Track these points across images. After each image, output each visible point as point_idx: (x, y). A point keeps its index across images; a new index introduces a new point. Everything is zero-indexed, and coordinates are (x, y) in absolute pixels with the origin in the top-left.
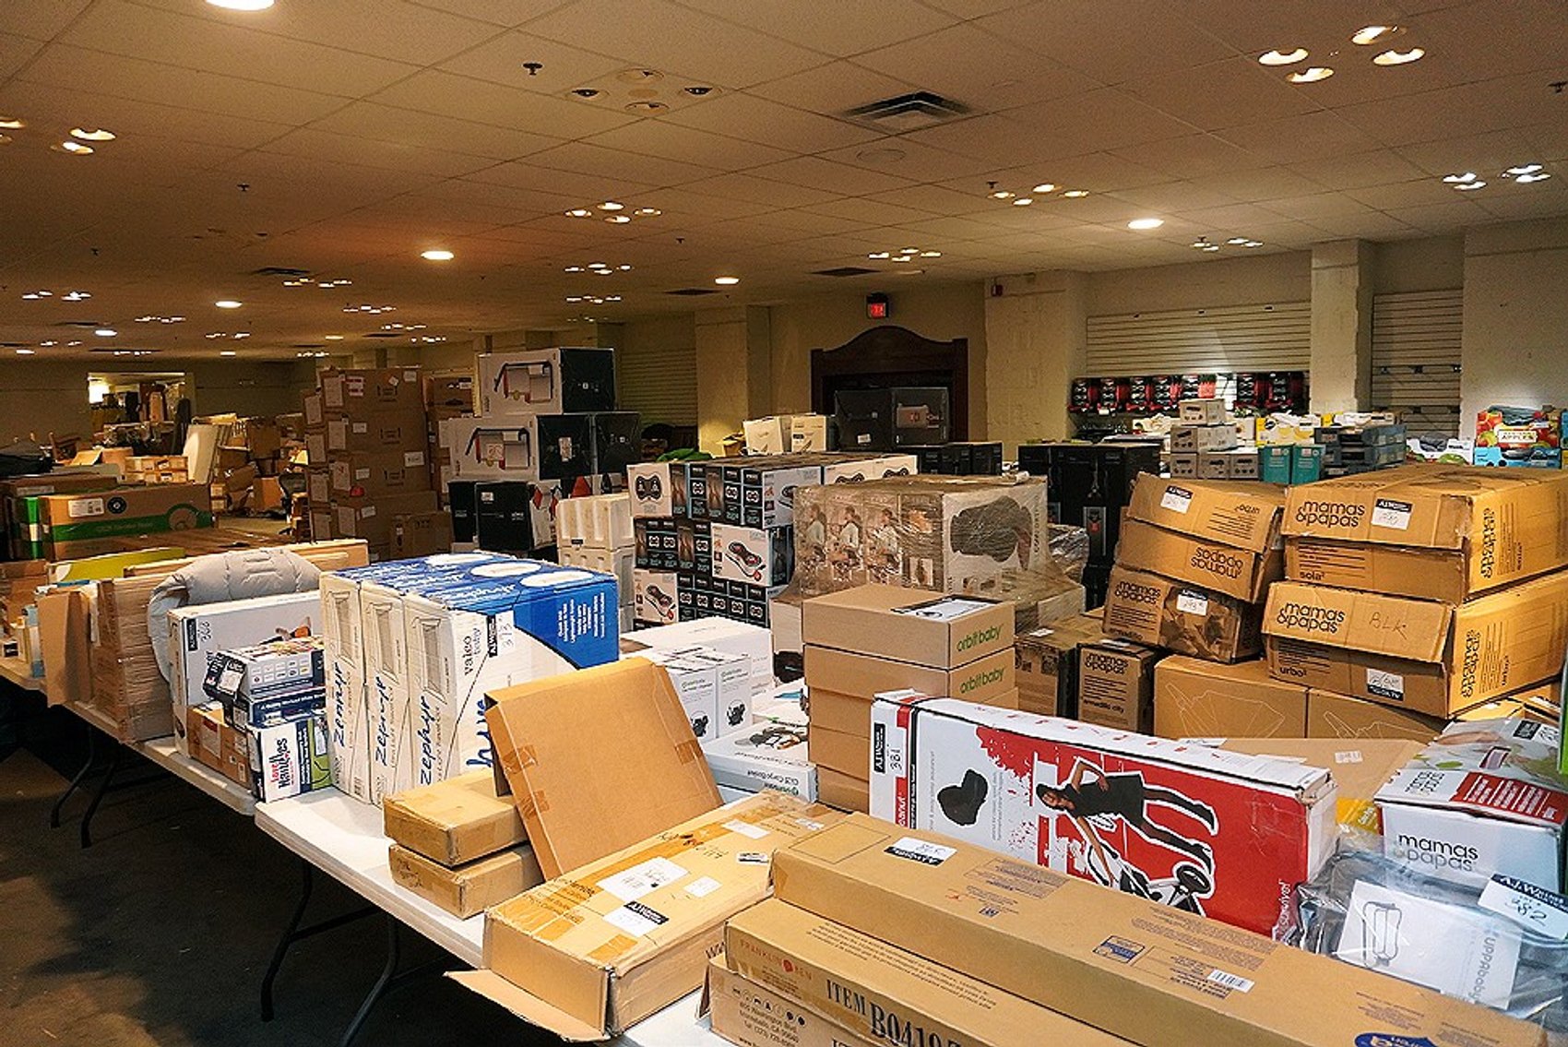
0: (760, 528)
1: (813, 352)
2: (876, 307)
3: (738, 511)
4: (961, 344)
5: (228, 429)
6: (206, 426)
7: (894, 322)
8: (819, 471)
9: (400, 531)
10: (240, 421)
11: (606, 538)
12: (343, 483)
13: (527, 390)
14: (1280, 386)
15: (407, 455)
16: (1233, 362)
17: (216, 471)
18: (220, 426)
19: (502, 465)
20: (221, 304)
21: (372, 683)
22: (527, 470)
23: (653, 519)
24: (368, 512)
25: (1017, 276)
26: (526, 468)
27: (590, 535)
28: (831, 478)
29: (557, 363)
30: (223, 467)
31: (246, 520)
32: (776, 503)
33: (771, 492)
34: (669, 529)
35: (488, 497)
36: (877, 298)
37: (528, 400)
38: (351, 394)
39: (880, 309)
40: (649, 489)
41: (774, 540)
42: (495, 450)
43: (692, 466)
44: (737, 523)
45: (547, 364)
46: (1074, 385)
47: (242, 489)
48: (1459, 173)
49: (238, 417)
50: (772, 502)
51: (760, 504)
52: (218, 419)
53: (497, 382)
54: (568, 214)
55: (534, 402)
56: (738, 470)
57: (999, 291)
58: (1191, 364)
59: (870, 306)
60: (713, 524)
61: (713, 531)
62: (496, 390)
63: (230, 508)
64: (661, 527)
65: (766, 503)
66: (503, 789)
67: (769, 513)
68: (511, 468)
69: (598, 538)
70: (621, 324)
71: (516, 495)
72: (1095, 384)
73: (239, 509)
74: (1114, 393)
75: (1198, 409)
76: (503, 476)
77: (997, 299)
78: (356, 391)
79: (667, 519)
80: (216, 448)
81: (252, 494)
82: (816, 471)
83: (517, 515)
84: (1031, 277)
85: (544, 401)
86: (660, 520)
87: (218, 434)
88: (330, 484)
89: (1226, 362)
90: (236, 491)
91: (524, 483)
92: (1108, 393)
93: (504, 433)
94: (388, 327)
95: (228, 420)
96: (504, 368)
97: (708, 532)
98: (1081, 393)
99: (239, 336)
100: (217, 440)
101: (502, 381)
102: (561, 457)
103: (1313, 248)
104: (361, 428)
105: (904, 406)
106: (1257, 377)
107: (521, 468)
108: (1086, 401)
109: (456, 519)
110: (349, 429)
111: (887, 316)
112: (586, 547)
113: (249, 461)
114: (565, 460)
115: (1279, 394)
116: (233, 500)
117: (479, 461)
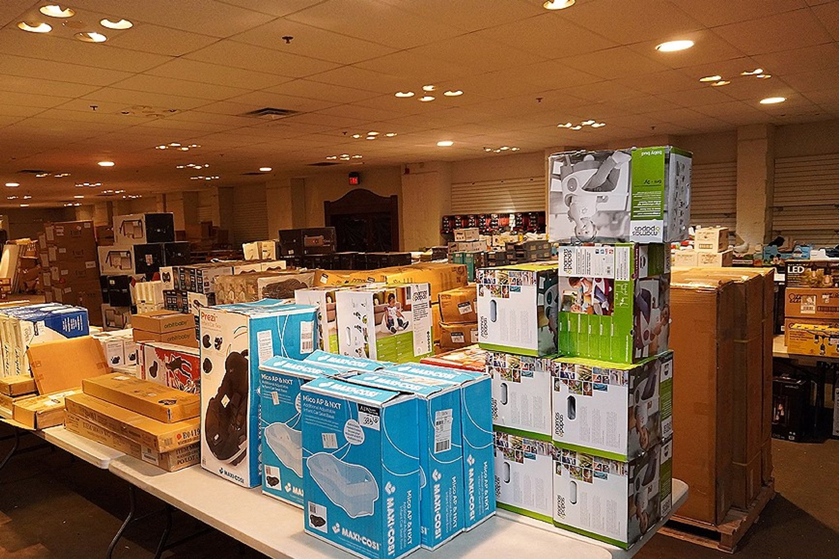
0: (203, 293)
1: (325, 202)
2: (353, 179)
3: (195, 287)
4: (395, 197)
5: (25, 247)
6: (13, 246)
7: (362, 187)
8: (231, 270)
9: (81, 299)
10: (32, 242)
11: (153, 300)
12: (56, 277)
13: (133, 233)
14: (533, 219)
15: (87, 263)
16: (517, 207)
17: (19, 270)
18: (20, 246)
19: (121, 268)
20: (8, 185)
21: (4, 347)
22: (130, 270)
23: (169, 291)
24: (68, 290)
25: (416, 163)
26: (130, 269)
27: (147, 299)
28: (237, 272)
29: (144, 220)
30: (22, 268)
31: (35, 296)
32: (210, 283)
33: (207, 278)
34: (173, 295)
35: (112, 282)
36: (353, 174)
37: (133, 237)
38: (58, 235)
39: (355, 180)
40: (166, 278)
41: (208, 298)
42: (117, 261)
43: (180, 268)
44: (195, 291)
45: (140, 221)
46: (444, 219)
47: (34, 279)
48: (564, 123)
49: (32, 240)
50: (208, 283)
51: (202, 283)
52: (19, 241)
53: (121, 229)
54: (157, 148)
55: (135, 238)
56: (194, 269)
57: (407, 171)
58: (496, 208)
59: (351, 178)
60: (188, 292)
61: (188, 295)
62: (120, 232)
63: (27, 290)
64: (172, 294)
65: (205, 283)
66: (32, 376)
67: (206, 287)
68: (125, 269)
69: (151, 300)
70: (232, 188)
71: (125, 282)
72: (452, 218)
73: (32, 291)
74: (461, 223)
75: (462, 234)
76: (122, 273)
77: (407, 176)
78: (59, 233)
79: (173, 291)
80: (19, 257)
81: (38, 283)
82: (229, 269)
83: (125, 290)
84: (422, 164)
85: (139, 238)
86: (171, 291)
87: (20, 250)
88: (51, 277)
89: (514, 207)
90: (30, 281)
91: (126, 276)
92: (458, 223)
93: (121, 253)
94: (105, 192)
95: (26, 242)
96: (123, 222)
97: (186, 296)
98: (446, 224)
99: (26, 197)
100: (19, 253)
101: (123, 228)
102: (146, 263)
103: (546, 150)
104: (63, 251)
105: (309, 236)
106: (525, 215)
107: (127, 269)
108: (449, 227)
109: (103, 293)
110: (57, 251)
111: (359, 183)
112: (147, 304)
113: (37, 264)
114: (149, 265)
115: (532, 223)
116: (28, 286)
117: (111, 266)
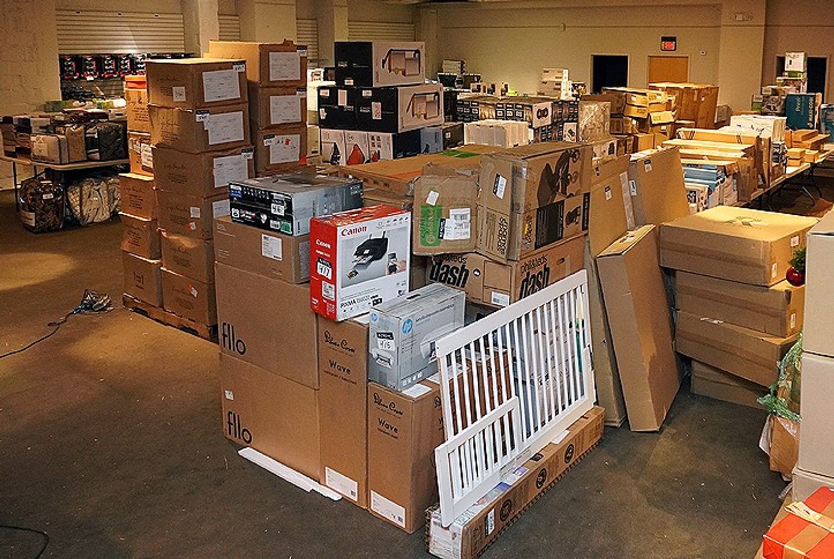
13: (403, 68)
16: (140, 47)
37: (404, 74)
45: (417, 51)
46: (62, 60)
53: (384, 62)
55: (409, 75)
61: (565, 126)
62: (383, 67)
85: (415, 75)
89: (136, 47)
96: (390, 52)
97: (563, 127)
101: (387, 60)
117: (413, 115)
